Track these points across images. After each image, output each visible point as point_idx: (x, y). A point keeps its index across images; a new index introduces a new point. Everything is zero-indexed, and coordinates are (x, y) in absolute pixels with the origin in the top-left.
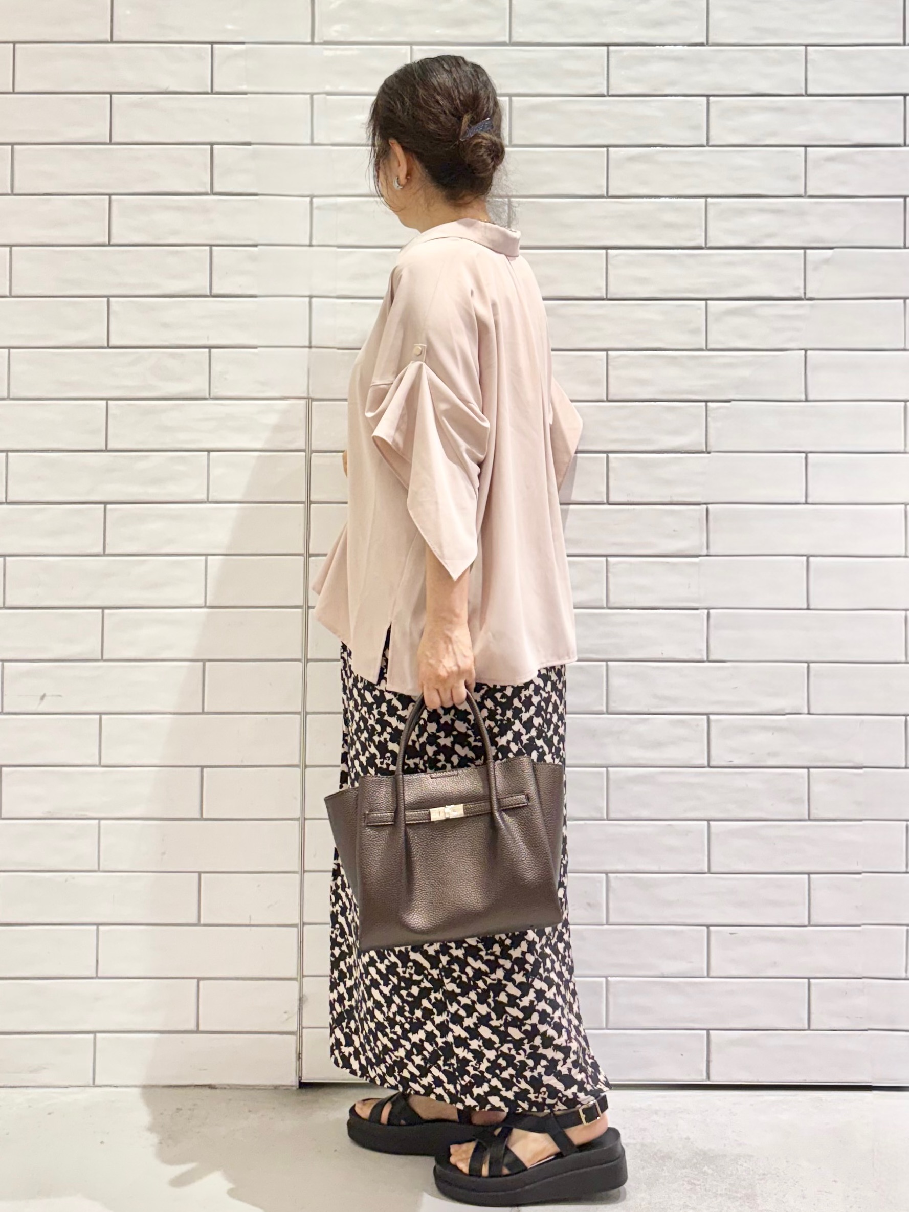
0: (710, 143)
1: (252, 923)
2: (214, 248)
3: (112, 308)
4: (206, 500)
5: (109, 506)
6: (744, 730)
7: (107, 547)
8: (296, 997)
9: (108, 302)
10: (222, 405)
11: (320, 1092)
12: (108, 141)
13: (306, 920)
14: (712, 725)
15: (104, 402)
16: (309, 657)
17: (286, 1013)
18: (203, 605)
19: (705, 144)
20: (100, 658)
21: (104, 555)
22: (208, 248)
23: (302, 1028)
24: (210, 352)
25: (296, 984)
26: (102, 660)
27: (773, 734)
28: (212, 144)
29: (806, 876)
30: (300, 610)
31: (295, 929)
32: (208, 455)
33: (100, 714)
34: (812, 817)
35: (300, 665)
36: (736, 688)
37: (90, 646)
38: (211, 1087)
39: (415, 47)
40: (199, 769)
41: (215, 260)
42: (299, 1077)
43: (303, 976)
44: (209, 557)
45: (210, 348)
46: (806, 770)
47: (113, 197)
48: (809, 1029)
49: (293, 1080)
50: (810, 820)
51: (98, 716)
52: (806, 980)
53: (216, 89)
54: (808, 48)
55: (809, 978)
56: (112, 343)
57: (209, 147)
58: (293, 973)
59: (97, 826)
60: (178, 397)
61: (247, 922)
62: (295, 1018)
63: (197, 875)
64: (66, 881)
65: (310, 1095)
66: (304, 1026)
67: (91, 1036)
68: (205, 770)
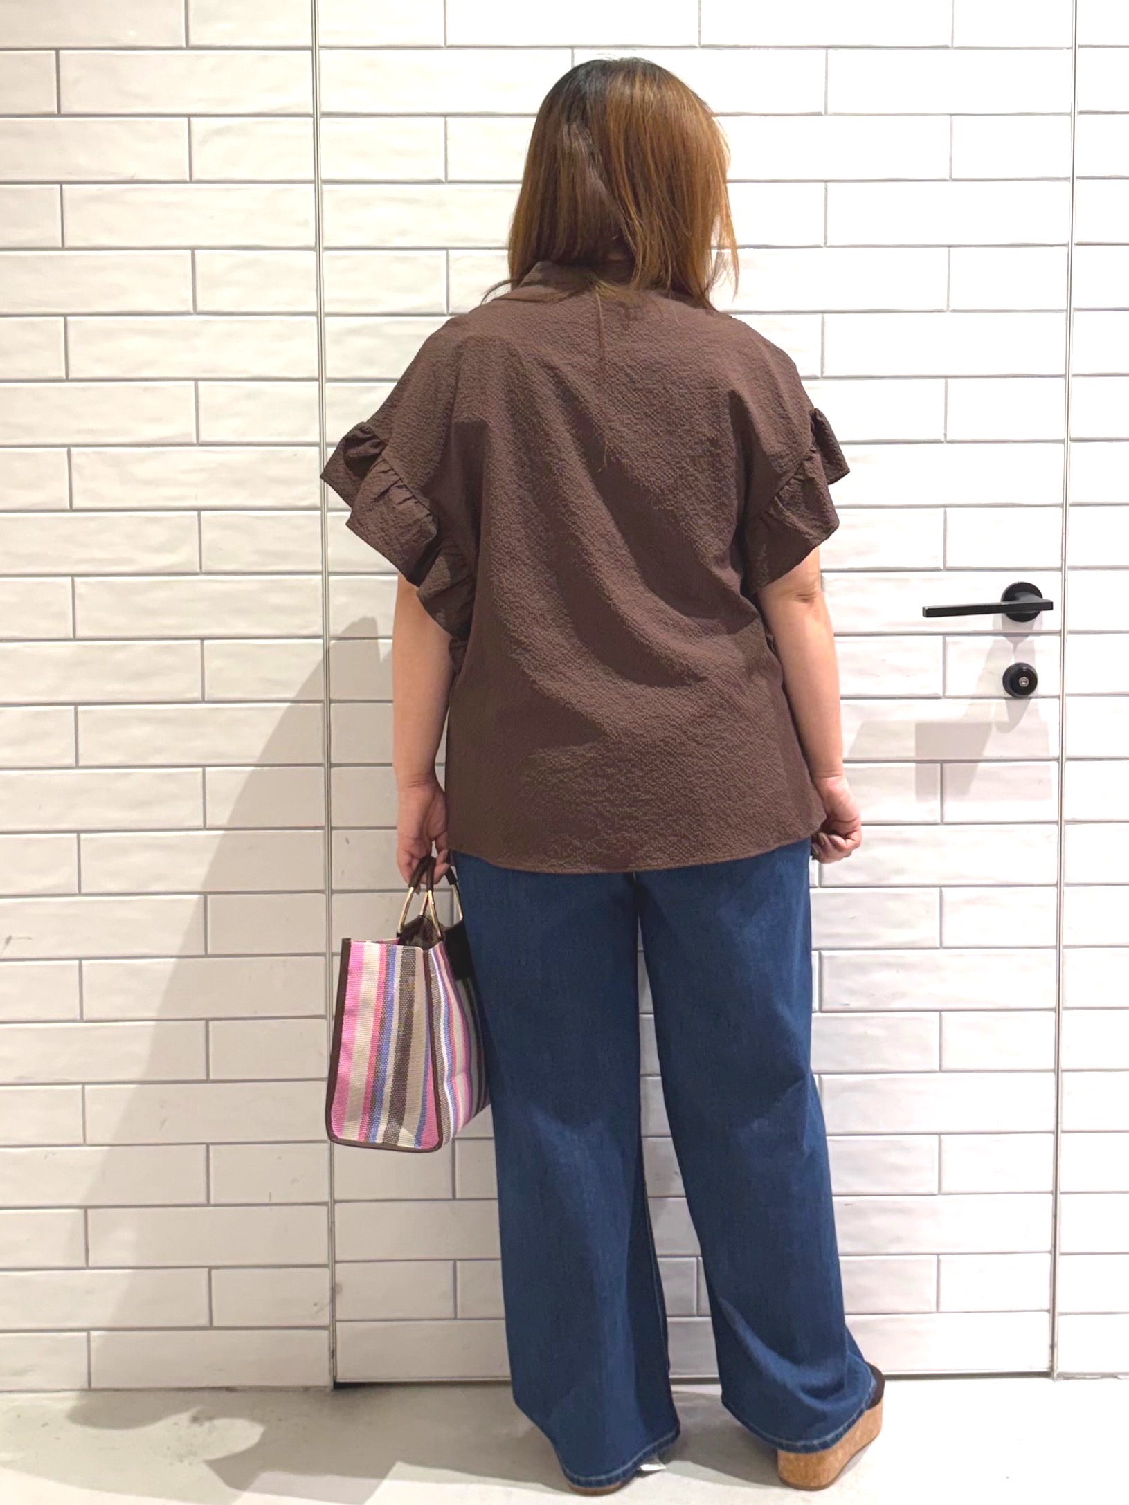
0: (828, 244)
1: (274, 1200)
2: (200, 383)
3: (74, 460)
4: (201, 699)
5: (80, 708)
6: (862, 968)
7: (80, 758)
8: (328, 1286)
9: (69, 453)
10: (217, 581)
11: (359, 1394)
12: (60, 245)
13: (337, 1196)
14: (825, 962)
15: (69, 579)
16: (334, 887)
17: (315, 1304)
18: (202, 826)
19: (822, 245)
20: (77, 891)
21: (77, 767)
22: (192, 383)
23: (336, 1321)
24: (199, 516)
25: (327, 1272)
26: (80, 894)
27: (898, 972)
28: (193, 249)
29: (937, 1136)
30: (321, 831)
31: (324, 1209)
32: (202, 644)
33: (80, 959)
34: (944, 1069)
35: (323, 897)
36: (853, 918)
37: (64, 877)
38: (229, 1389)
39: (448, 119)
40: (203, 1022)
41: (201, 400)
42: (334, 1376)
43: (336, 1262)
44: (208, 769)
45: (199, 510)
46: (938, 1013)
47: (69, 318)
48: (938, 1311)
49: (325, 1380)
50: (941, 1071)
51: (77, 962)
52: (936, 1256)
53: (196, 176)
54: (953, 117)
55: (938, 1255)
56: (76, 505)
57: (189, 252)
58: (324, 1259)
59: (81, 1092)
60: (162, 572)
61: (267, 1201)
62: (327, 1311)
63: (204, 1146)
64: (46, 1157)
65: (345, 1399)
66: (338, 1317)
67: (84, 1334)
68: (211, 1023)
